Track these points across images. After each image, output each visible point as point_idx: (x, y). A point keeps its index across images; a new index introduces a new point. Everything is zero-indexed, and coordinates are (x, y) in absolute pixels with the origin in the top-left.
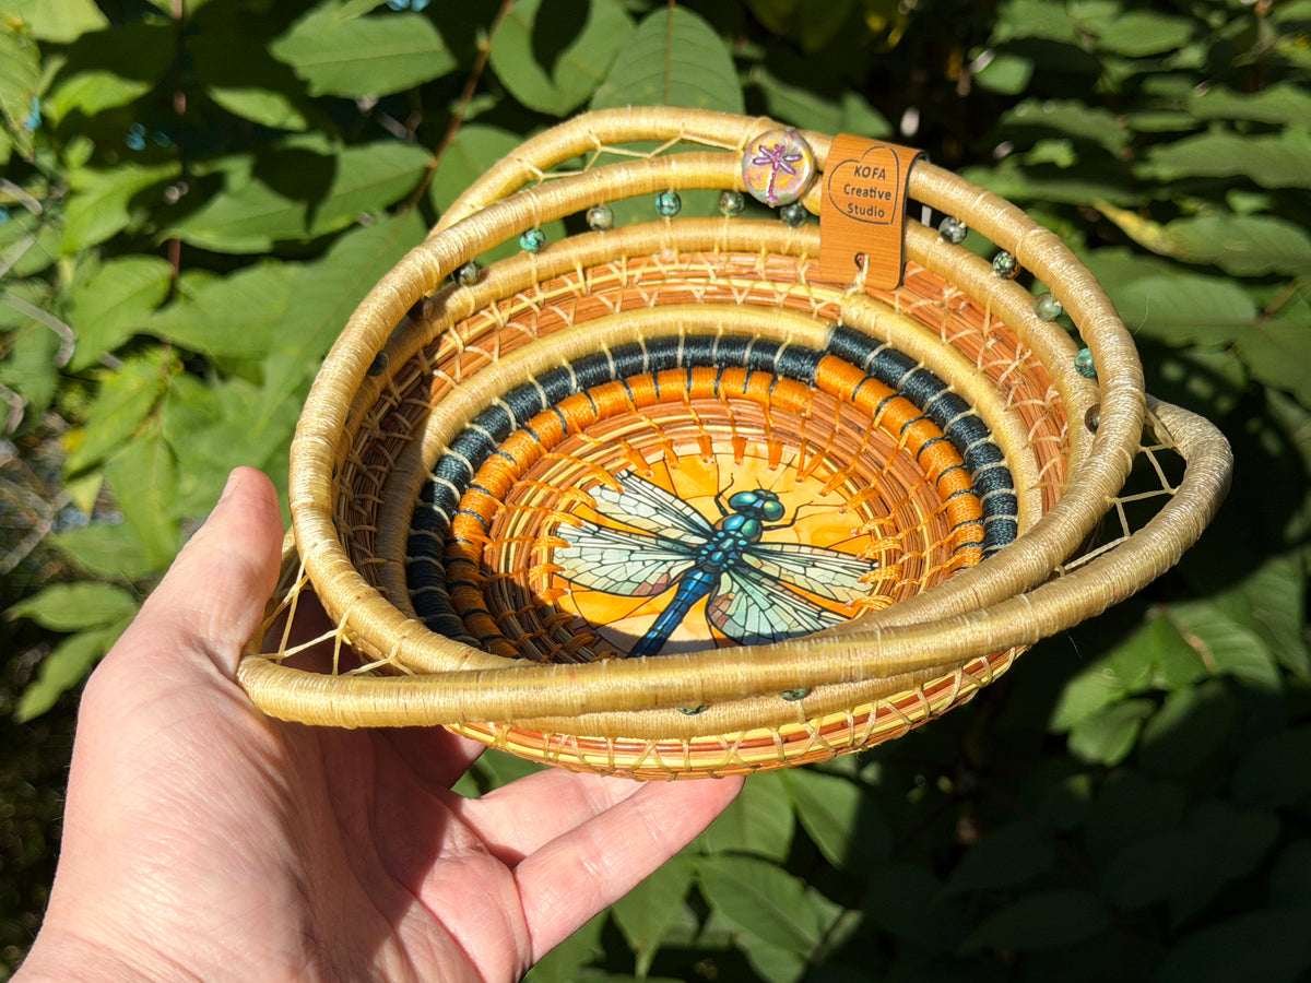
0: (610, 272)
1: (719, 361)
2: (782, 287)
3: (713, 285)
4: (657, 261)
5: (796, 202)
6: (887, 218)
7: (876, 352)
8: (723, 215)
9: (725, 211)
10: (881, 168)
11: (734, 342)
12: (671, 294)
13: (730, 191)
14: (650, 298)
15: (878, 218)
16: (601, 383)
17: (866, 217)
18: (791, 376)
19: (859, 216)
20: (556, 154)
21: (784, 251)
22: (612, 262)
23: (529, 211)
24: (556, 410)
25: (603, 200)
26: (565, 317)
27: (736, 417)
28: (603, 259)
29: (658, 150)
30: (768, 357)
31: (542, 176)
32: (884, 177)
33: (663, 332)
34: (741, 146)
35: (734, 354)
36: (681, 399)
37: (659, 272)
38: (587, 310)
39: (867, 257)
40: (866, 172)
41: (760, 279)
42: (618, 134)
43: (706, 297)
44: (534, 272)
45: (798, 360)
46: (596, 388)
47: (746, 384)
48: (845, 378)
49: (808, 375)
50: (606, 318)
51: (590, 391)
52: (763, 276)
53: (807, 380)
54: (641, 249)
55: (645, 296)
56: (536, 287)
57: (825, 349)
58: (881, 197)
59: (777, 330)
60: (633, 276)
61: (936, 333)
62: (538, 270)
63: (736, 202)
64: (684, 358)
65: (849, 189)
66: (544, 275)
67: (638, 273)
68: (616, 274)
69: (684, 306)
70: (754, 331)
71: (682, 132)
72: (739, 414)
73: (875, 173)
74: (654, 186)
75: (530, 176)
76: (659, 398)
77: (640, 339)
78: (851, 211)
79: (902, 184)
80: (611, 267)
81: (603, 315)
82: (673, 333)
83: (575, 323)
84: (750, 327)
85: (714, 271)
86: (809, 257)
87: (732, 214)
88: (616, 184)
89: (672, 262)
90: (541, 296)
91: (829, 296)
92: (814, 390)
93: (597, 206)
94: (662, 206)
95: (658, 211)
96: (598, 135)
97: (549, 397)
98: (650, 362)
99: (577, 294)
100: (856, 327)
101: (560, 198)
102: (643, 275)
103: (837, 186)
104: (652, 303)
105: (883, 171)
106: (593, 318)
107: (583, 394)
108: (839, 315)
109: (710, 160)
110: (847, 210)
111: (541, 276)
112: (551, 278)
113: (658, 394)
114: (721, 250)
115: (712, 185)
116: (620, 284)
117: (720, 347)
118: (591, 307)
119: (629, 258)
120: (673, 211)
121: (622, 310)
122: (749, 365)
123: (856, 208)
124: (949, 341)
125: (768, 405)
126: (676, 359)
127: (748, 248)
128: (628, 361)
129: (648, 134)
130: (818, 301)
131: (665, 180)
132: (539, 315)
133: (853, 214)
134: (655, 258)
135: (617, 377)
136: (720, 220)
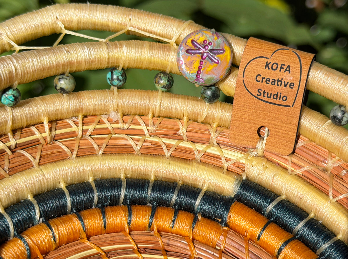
0: (69, 126)
1: (151, 202)
2: (200, 147)
3: (147, 142)
4: (105, 121)
5: (214, 85)
6: (289, 102)
7: (275, 203)
8: (156, 90)
9: (159, 87)
10: (287, 65)
11: (164, 187)
12: (115, 146)
13: (164, 72)
14: (100, 148)
15: (281, 102)
16: (59, 216)
17: (271, 100)
18: (208, 217)
19: (266, 99)
20: (29, 32)
21: (200, 120)
22: (71, 118)
23: (10, 72)
24: (21, 238)
25: (68, 70)
26: (32, 159)
27: (167, 248)
28: (65, 115)
29: (111, 37)
30: (189, 201)
31: (18, 48)
32: (289, 71)
33: (109, 175)
34: (174, 40)
35: (165, 196)
36: (122, 230)
37: (107, 128)
38: (50, 154)
39: (267, 129)
40: (275, 67)
41: (183, 140)
42: (79, 23)
43: (142, 150)
44: (10, 123)
45: (214, 204)
46: (55, 220)
47: (174, 221)
48: (252, 222)
49: (221, 217)
50: (65, 162)
51: (51, 222)
52: (185, 137)
53: (220, 220)
54: (95, 110)
55: (96, 146)
56: (10, 135)
57: (233, 196)
58: (285, 86)
59: (196, 179)
60: (87, 130)
61: (324, 193)
62: (13, 121)
63: (168, 81)
64: (126, 197)
65: (259, 78)
66: (18, 125)
67: (90, 128)
68: (74, 128)
69: (125, 156)
70: (178, 179)
71: (128, 25)
72: (169, 245)
73: (281, 68)
74: (108, 63)
75: (7, 47)
76: (106, 229)
77: (91, 180)
78: (260, 95)
79: (304, 77)
80: (70, 122)
81: (62, 160)
82: (117, 176)
83: (39, 165)
84: (175, 176)
85: (148, 130)
86: (219, 126)
87: (164, 89)
88: (80, 59)
89: (117, 122)
90: (12, 142)
91: (235, 156)
92: (225, 228)
93: (63, 74)
94: (112, 79)
95: (109, 82)
96: (63, 22)
97: (16, 225)
98: (99, 199)
99: (42, 141)
100: (256, 181)
101: (36, 64)
102: (95, 129)
103: (250, 76)
104: (101, 152)
105: (289, 66)
106: (54, 162)
107: (44, 225)
108: (244, 171)
109: (151, 48)
110: (256, 93)
111: (15, 125)
112: (22, 128)
113: (105, 227)
114: (154, 116)
115: (151, 67)
116: (76, 136)
117: (153, 190)
118: (53, 153)
119: (85, 116)
120: (121, 83)
121: (77, 156)
122: (175, 205)
123: (264, 92)
124: (335, 200)
125: (191, 238)
126: (119, 198)
127: (173, 116)
128: (82, 198)
129: (102, 25)
130: (227, 160)
131: (117, 59)
132: (11, 157)
133: (261, 97)
134: (104, 118)
135: (72, 210)
136: (155, 94)
